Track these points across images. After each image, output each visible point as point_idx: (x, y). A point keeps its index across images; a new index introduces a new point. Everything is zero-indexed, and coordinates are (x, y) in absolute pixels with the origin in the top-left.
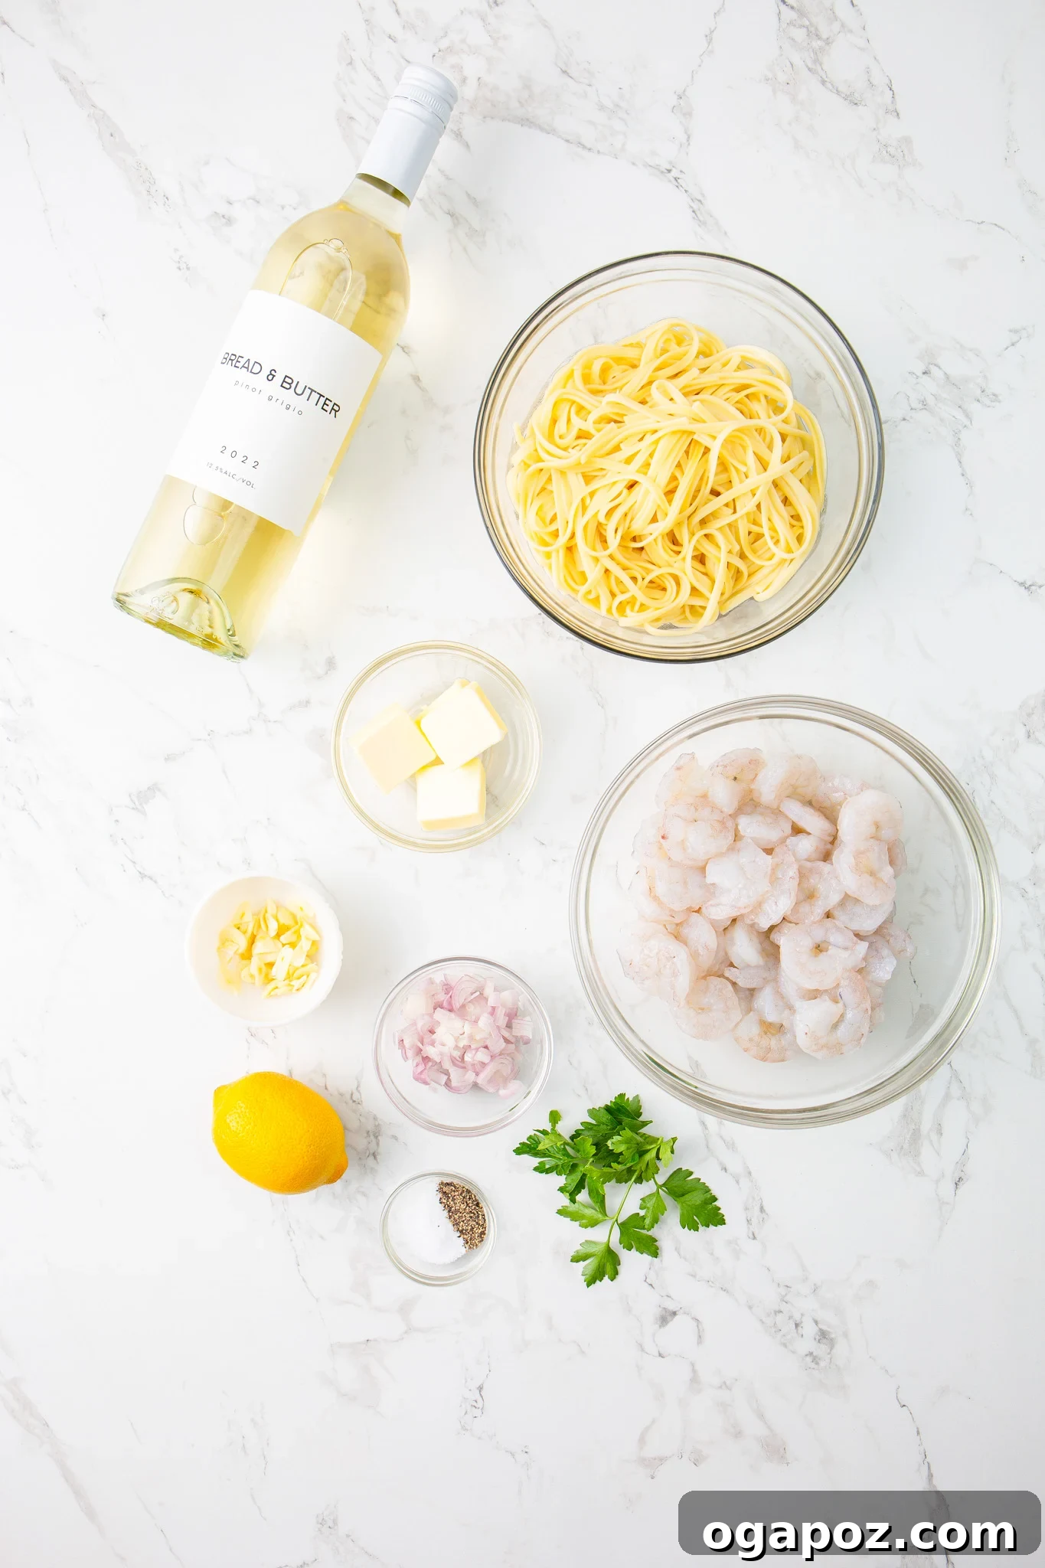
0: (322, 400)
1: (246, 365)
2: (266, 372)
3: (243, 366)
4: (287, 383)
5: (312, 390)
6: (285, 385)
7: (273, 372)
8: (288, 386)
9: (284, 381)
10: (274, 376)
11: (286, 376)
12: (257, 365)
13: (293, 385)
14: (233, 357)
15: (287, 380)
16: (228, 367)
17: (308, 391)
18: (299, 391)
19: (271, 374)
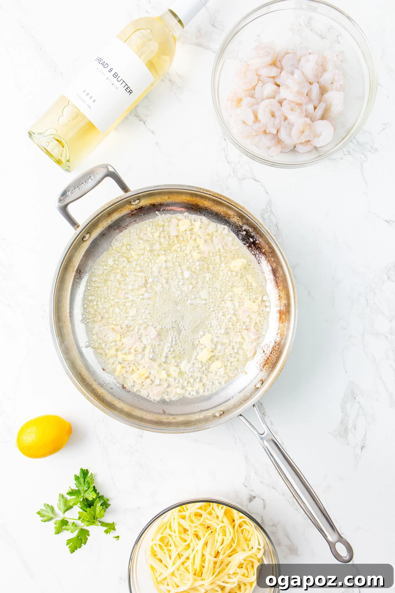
0: (126, 87)
1: (103, 64)
2: (109, 68)
3: (102, 64)
4: (116, 75)
5: (124, 81)
6: (114, 75)
7: (111, 69)
8: (115, 77)
9: (114, 74)
10: (111, 71)
11: (116, 73)
12: (107, 65)
13: (117, 77)
14: (99, 59)
15: (116, 74)
16: (97, 62)
17: (122, 81)
18: (119, 80)
19: (111, 70)
